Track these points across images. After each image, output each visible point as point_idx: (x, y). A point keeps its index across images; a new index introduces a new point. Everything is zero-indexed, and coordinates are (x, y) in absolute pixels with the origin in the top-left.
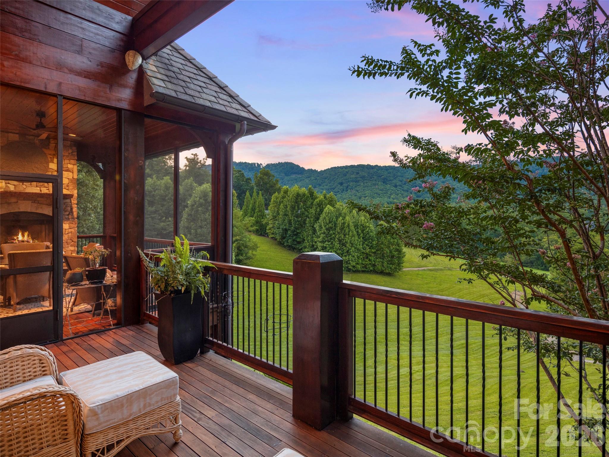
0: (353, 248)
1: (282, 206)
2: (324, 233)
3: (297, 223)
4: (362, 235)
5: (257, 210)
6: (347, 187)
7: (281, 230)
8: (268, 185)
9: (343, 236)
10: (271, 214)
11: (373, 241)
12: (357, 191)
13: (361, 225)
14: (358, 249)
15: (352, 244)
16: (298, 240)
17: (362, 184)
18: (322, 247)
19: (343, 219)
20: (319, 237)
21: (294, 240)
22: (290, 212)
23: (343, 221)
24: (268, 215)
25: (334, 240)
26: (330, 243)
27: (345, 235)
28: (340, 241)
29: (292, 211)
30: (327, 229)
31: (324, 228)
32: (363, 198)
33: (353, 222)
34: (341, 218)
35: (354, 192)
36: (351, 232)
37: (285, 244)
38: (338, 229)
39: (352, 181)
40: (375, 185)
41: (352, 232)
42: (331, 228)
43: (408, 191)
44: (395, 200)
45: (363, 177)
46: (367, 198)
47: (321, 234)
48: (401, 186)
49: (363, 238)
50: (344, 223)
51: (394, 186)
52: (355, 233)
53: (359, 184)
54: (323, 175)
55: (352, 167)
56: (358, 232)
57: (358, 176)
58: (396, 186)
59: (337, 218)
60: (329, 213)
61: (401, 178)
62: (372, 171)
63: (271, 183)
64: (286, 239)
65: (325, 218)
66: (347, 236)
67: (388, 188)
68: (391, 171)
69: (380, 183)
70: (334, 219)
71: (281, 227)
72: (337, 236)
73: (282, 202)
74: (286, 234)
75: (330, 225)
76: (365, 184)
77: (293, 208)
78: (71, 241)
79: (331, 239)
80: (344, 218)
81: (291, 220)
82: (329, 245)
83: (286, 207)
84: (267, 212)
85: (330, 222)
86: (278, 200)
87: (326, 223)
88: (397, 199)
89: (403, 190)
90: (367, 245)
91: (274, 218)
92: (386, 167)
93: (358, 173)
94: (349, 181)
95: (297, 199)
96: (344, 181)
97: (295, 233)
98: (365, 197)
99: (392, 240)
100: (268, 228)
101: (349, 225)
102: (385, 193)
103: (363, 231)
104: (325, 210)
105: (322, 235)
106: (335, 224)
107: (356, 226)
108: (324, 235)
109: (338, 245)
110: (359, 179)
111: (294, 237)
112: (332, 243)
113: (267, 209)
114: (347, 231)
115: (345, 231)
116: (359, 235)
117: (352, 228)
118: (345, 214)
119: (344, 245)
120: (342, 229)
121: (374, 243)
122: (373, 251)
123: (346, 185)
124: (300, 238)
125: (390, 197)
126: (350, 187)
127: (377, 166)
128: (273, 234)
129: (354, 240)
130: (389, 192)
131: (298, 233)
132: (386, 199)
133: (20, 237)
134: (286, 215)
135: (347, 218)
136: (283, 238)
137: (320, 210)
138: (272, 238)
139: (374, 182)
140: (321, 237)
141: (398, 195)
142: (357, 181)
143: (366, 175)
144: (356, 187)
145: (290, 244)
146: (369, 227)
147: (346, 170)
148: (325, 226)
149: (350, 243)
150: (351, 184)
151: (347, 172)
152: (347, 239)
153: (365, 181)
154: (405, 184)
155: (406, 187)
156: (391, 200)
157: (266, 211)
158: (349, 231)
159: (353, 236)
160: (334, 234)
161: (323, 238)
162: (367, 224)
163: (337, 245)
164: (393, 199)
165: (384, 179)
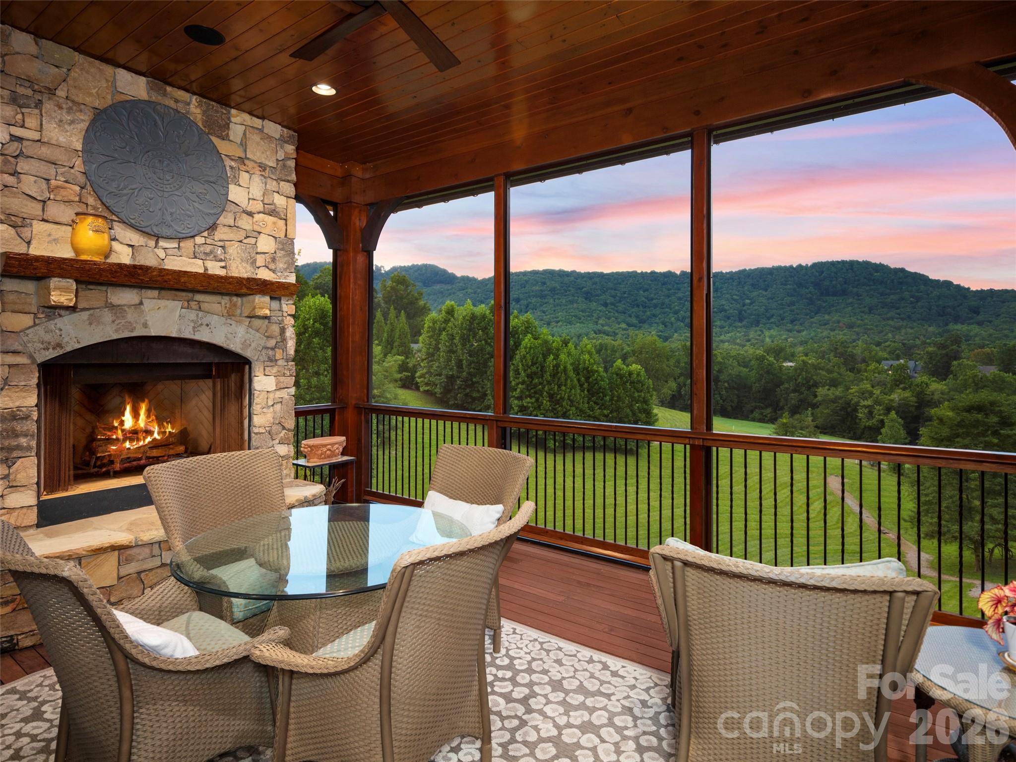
0: (574, 408)
1: (444, 336)
2: (523, 383)
3: (473, 366)
4: (586, 385)
5: (396, 344)
6: (527, 306)
7: (443, 378)
8: (405, 300)
9: (556, 387)
10: (424, 350)
11: (605, 396)
12: (544, 312)
13: (584, 369)
14: (581, 411)
15: (572, 401)
16: (475, 395)
17: (551, 301)
18: (519, 406)
19: (554, 359)
20: (516, 390)
21: (466, 395)
22: (459, 347)
23: (555, 362)
24: (420, 351)
25: (541, 395)
26: (533, 400)
27: (559, 387)
28: (551, 396)
29: (464, 345)
30: (529, 376)
31: (523, 374)
32: (554, 324)
33: (572, 364)
34: (552, 357)
35: (539, 314)
36: (569, 381)
37: (451, 403)
38: (547, 376)
39: (534, 296)
40: (572, 302)
41: (571, 381)
42: (535, 373)
43: (625, 313)
44: (606, 328)
45: (553, 290)
46: (560, 323)
47: (517, 384)
48: (612, 304)
49: (588, 391)
50: (557, 366)
51: (603, 305)
52: (576, 382)
53: (546, 300)
54: (486, 285)
55: (535, 273)
56: (579, 380)
57: (544, 288)
58: (605, 305)
59: (545, 356)
60: (531, 348)
61: (613, 292)
62: (566, 280)
63: (410, 297)
64: (452, 394)
65: (525, 357)
66: (563, 388)
67: (593, 308)
68: (597, 280)
69: (580, 299)
70: (540, 359)
71: (444, 372)
72: (546, 388)
73: (444, 329)
74: (452, 384)
75: (534, 369)
76: (557, 301)
77: (465, 340)
78: (279, 428)
79: (535, 393)
80: (557, 357)
81: (461, 361)
82: (532, 403)
83: (452, 337)
84: (415, 347)
85: (533, 364)
86: (437, 326)
87: (527, 366)
88: (609, 326)
89: (617, 311)
90: (596, 403)
91: (431, 356)
92: (589, 273)
93: (544, 283)
94: (529, 297)
95: (471, 323)
96: (521, 296)
97: (470, 382)
98: (557, 322)
99: (636, 394)
100: (418, 374)
101: (565, 368)
102: (589, 316)
103: (587, 378)
104: (524, 343)
105: (520, 386)
106: (543, 367)
107: (576, 370)
108: (524, 386)
109: (548, 403)
110: (546, 292)
111: (468, 390)
112: (537, 400)
113: (417, 342)
114: (563, 379)
115: (559, 379)
116: (581, 385)
117: (571, 374)
118: (558, 350)
119: (558, 402)
120: (554, 375)
121: (608, 398)
122: (605, 412)
123: (525, 302)
124: (478, 391)
125: (597, 323)
126: (531, 306)
127: (574, 272)
128: (427, 384)
129: (575, 395)
130: (595, 315)
131: (473, 383)
132: (591, 325)
133: (128, 420)
134: (451, 351)
135: (563, 357)
136: (447, 390)
137: (515, 343)
138: (426, 392)
139: (571, 298)
140: (518, 390)
141: (609, 319)
142: (543, 297)
143: (558, 286)
144: (541, 305)
145: (460, 402)
146: (597, 371)
147: (525, 278)
148: (525, 371)
149: (569, 399)
150: (534, 300)
151: (527, 281)
152: (564, 392)
153: (556, 296)
154: (620, 301)
155: (621, 307)
156: (599, 327)
157: (412, 345)
158: (566, 380)
159: (573, 387)
160: (541, 384)
161: (522, 391)
162: (595, 367)
163: (546, 403)
164: (603, 325)
165: (587, 293)
